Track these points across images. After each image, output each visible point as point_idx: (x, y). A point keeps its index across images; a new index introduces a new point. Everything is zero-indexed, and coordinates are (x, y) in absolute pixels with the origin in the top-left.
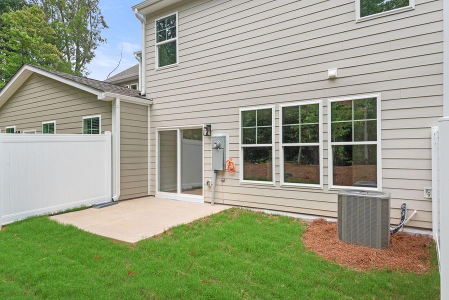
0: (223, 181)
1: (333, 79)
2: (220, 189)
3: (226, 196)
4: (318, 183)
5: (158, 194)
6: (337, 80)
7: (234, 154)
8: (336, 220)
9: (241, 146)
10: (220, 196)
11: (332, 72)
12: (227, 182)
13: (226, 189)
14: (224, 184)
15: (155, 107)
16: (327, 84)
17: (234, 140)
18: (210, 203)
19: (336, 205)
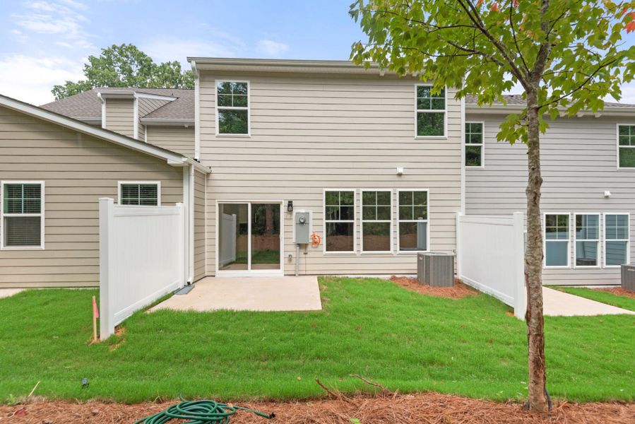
0: (306, 254)
1: (400, 175)
2: (303, 261)
3: (309, 267)
4: (389, 250)
5: (219, 274)
6: (403, 176)
7: (317, 229)
8: (416, 276)
9: (325, 221)
10: (302, 267)
11: (400, 170)
12: (310, 254)
13: (308, 261)
14: (307, 256)
15: (212, 176)
16: (396, 178)
17: (317, 216)
18: (295, 275)
19: (416, 265)
